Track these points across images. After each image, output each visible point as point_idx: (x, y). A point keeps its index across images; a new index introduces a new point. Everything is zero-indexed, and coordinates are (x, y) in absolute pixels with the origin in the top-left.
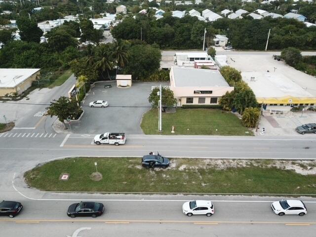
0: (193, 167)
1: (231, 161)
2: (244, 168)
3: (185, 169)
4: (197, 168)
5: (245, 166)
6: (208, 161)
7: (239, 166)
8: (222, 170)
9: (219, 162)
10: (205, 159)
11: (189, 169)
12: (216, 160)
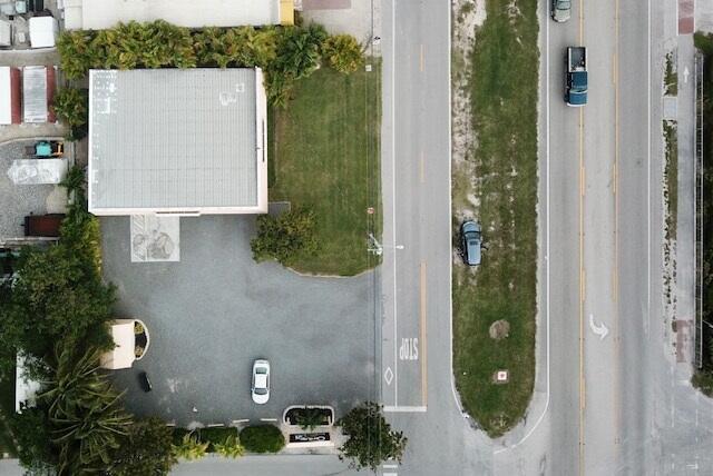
0: (473, 183)
1: (456, 119)
2: (473, 104)
3: (477, 196)
4: (474, 178)
5: (467, 100)
6: (456, 156)
7: (468, 110)
8: (478, 138)
9: (460, 140)
10: (453, 160)
11: (478, 190)
12: (454, 143)
